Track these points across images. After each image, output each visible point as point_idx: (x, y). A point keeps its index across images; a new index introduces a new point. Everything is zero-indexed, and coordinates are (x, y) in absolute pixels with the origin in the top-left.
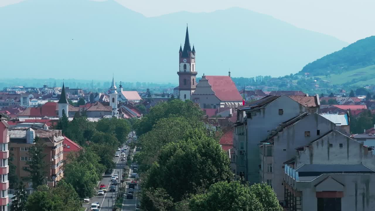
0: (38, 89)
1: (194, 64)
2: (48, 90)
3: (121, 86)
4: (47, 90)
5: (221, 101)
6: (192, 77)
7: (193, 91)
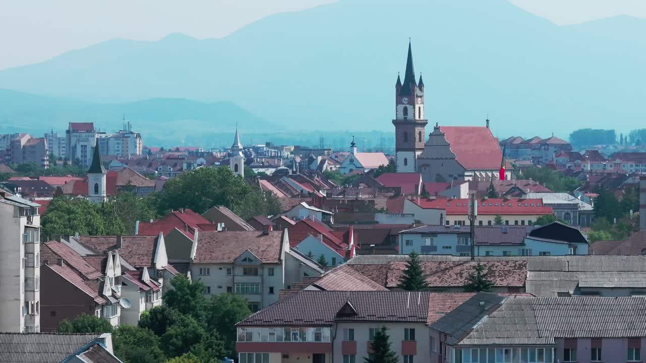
0: (251, 149)
1: (422, 106)
2: (269, 150)
3: (353, 144)
4: (266, 152)
5: (466, 170)
6: (417, 130)
7: (418, 153)
